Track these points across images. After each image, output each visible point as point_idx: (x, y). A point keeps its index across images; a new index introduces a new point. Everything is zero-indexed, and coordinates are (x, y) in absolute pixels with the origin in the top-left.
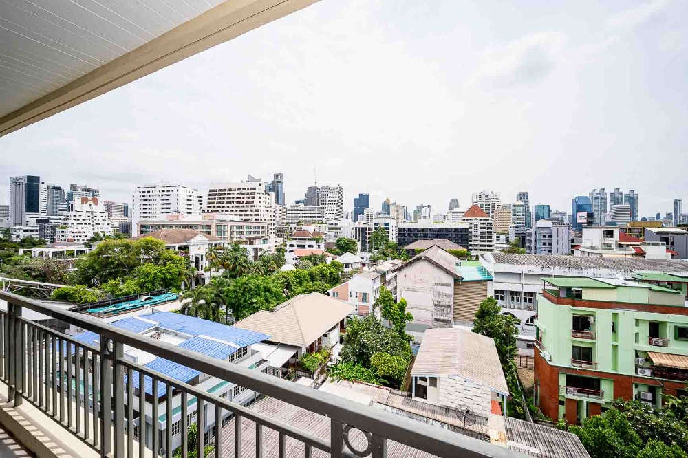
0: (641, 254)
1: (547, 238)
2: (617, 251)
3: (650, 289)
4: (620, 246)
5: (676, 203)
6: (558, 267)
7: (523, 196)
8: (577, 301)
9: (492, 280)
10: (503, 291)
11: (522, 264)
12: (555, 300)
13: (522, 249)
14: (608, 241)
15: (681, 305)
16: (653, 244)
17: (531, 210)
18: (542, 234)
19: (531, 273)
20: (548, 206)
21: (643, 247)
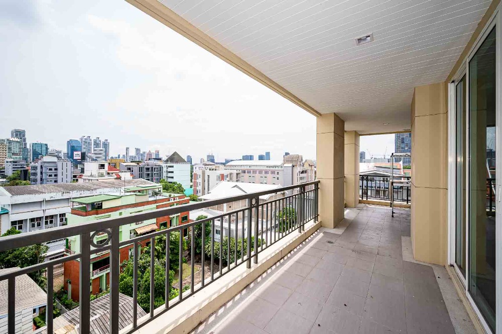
0: (119, 178)
1: (53, 171)
2: (107, 177)
3: (136, 195)
4: (108, 174)
5: (127, 150)
6: (76, 191)
7: (20, 134)
8: (99, 210)
9: (7, 213)
10: (22, 220)
11: (43, 193)
12: (84, 214)
13: (24, 182)
14: (102, 171)
15: (147, 200)
16: (125, 172)
17: (28, 147)
18: (49, 168)
19: (53, 199)
20: (46, 145)
21: (120, 174)
